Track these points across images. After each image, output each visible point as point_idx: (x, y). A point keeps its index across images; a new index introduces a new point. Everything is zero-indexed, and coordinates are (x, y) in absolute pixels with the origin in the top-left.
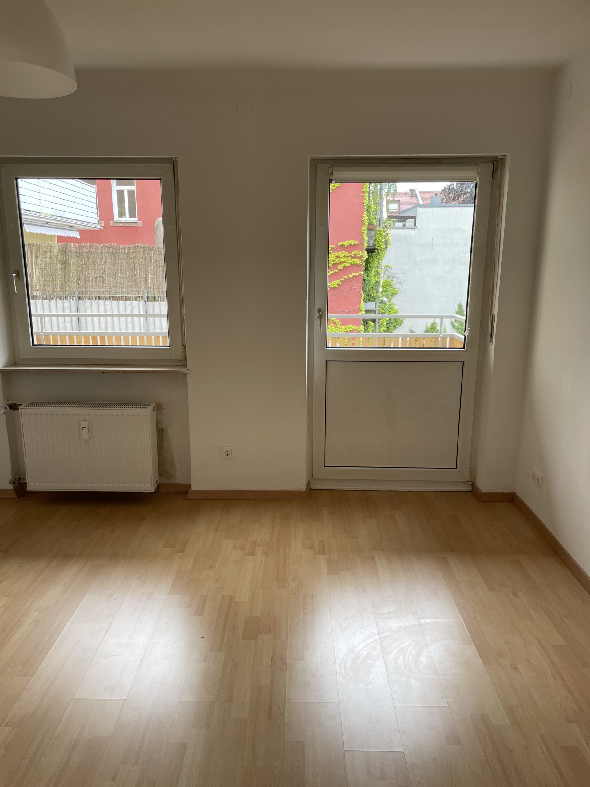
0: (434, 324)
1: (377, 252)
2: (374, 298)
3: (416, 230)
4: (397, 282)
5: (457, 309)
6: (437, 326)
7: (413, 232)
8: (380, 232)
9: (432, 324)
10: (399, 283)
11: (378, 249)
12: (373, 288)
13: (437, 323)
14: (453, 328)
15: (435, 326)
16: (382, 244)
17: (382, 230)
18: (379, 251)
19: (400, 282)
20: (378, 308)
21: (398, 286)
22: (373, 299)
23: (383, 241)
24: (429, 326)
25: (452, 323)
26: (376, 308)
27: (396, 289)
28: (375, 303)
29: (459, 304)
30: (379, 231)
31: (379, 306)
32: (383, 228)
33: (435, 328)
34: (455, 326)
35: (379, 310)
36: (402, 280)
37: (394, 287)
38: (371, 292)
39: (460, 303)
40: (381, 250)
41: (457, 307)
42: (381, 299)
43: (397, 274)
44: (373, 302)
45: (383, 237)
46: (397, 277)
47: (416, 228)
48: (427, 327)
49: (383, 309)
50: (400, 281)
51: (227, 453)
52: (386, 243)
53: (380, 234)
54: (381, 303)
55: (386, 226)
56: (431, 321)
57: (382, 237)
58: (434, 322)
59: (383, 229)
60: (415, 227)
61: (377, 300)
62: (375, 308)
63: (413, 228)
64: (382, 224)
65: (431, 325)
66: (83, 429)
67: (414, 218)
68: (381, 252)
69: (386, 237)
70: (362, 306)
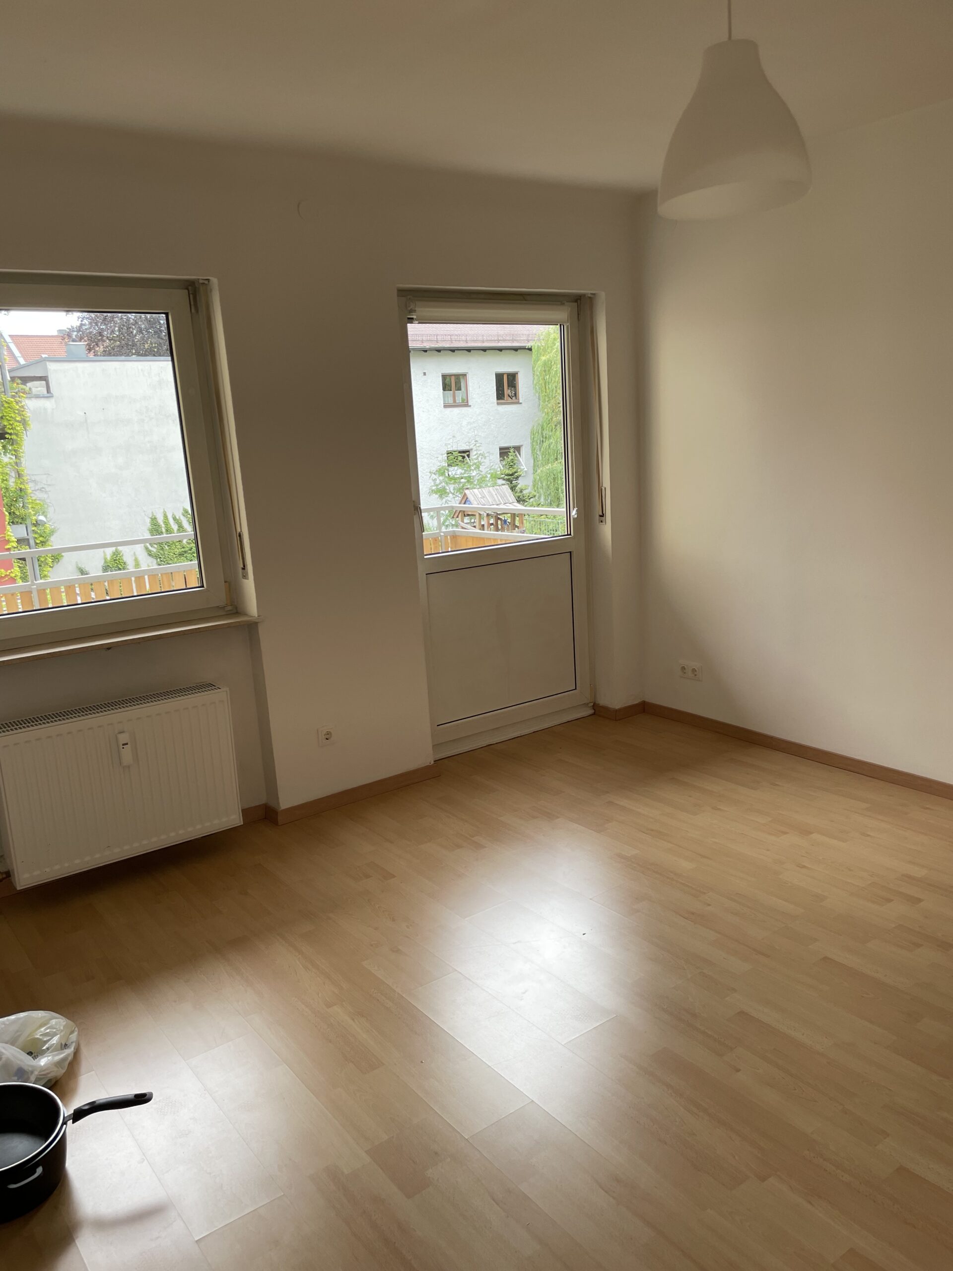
0: (116, 554)
1: (11, 438)
2: (22, 518)
3: (53, 400)
4: (37, 488)
5: (149, 524)
6: (122, 555)
7: (48, 404)
8: (9, 403)
9: (114, 554)
10: (41, 490)
11: (11, 434)
12: (16, 500)
13: (121, 551)
14: (150, 555)
15: (120, 557)
16: (18, 424)
17: (12, 400)
18: (14, 437)
19: (43, 488)
20: (31, 535)
21: (39, 495)
22: (20, 521)
23: (17, 419)
24: (109, 558)
25: (147, 548)
26: (28, 535)
27: (38, 501)
28: (24, 526)
29: (151, 516)
30: (6, 402)
31: (33, 530)
32: (13, 397)
33: (119, 559)
34: (152, 553)
35: (36, 538)
36: (45, 484)
37: (34, 498)
38: (14, 507)
39: (153, 515)
40: (17, 435)
41: (149, 522)
42: (34, 518)
43: (33, 475)
44: (21, 525)
45: (17, 413)
46: (34, 481)
47: (52, 397)
48: (105, 559)
49: (41, 536)
50: (41, 487)
51: (328, 736)
52: (24, 422)
53: (9, 407)
54: (35, 526)
55: (16, 393)
56: (109, 551)
57: (15, 413)
58: (116, 550)
59: (14, 399)
60: (48, 395)
61: (28, 522)
62: (26, 535)
63: (45, 396)
64: (9, 389)
65: (112, 555)
66: (123, 748)
67: (45, 380)
68: (19, 439)
69: (21, 413)
70: (9, 533)
